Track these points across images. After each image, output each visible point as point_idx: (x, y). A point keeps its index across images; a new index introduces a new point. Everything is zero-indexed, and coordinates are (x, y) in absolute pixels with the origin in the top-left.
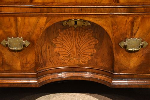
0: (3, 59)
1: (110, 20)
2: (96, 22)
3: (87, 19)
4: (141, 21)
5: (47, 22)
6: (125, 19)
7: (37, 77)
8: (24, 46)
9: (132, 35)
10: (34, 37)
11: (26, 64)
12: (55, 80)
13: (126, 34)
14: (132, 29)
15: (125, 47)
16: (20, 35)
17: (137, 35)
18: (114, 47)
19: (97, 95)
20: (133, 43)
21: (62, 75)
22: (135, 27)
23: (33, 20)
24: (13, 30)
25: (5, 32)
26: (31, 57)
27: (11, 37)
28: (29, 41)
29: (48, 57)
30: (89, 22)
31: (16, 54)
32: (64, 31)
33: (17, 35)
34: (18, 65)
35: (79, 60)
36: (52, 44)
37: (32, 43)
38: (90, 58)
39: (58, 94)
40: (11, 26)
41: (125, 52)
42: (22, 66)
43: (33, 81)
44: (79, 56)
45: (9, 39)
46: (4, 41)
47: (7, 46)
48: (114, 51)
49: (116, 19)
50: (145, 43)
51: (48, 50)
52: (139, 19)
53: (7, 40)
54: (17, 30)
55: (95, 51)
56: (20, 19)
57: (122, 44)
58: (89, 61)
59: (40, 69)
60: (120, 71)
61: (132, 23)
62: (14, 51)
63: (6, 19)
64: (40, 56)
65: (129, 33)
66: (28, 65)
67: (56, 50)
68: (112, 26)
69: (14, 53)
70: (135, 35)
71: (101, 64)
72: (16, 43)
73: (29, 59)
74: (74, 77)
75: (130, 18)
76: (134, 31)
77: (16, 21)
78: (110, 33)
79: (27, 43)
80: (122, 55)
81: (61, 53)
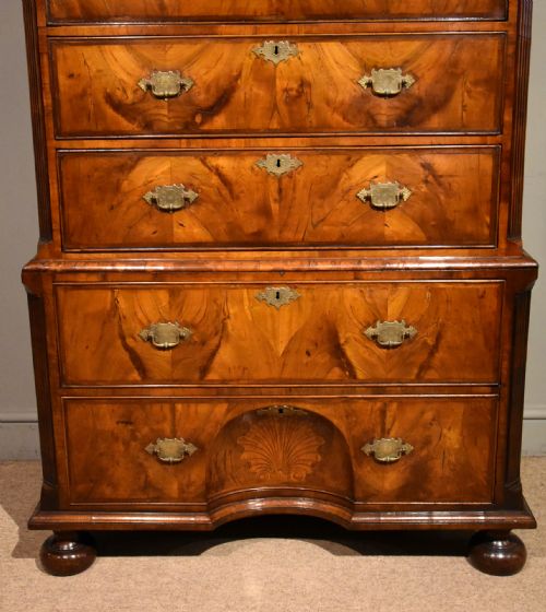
0: (147, 476)
1: (342, 407)
2: (317, 411)
3: (300, 405)
4: (398, 409)
5: (228, 411)
6: (369, 406)
7: (208, 511)
8: (186, 454)
9: (385, 433)
10: (203, 438)
11: (188, 486)
12: (241, 516)
13: (374, 431)
14: (383, 423)
15: (372, 454)
16: (179, 433)
17: (393, 433)
18: (352, 454)
19: (328, 542)
20: (387, 448)
21: (256, 505)
22: (389, 420)
23: (203, 408)
24: (167, 427)
25: (152, 430)
26: (197, 475)
27: (162, 439)
28: (195, 444)
29: (229, 470)
30: (305, 410)
31: (170, 468)
32: (260, 423)
33: (174, 435)
34: (173, 488)
35: (289, 473)
36: (236, 445)
37: (201, 448)
38: (309, 471)
39: (246, 541)
40: (164, 419)
41: (373, 464)
42: (181, 490)
43: (203, 519)
44: (288, 467)
45: (160, 442)
46: (151, 445)
47: (155, 454)
48: (354, 461)
49: (353, 406)
50: (408, 448)
51: (228, 457)
52: (395, 406)
53: (155, 443)
54: (174, 424)
55: (320, 458)
56: (179, 406)
57: (367, 449)
58: (308, 475)
59: (213, 494)
60: (366, 499)
61: (383, 413)
62: (168, 463)
63: (156, 408)
64: (214, 471)
65: (379, 429)
66: (192, 489)
67: (245, 456)
68: (347, 416)
69: (167, 466)
70: (388, 433)
71: (333, 484)
72: (170, 448)
73: (193, 477)
74: (279, 508)
75: (379, 405)
76: (388, 426)
77: (173, 410)
78: (343, 430)
79: (191, 449)
80: (369, 468)
81: (252, 462)
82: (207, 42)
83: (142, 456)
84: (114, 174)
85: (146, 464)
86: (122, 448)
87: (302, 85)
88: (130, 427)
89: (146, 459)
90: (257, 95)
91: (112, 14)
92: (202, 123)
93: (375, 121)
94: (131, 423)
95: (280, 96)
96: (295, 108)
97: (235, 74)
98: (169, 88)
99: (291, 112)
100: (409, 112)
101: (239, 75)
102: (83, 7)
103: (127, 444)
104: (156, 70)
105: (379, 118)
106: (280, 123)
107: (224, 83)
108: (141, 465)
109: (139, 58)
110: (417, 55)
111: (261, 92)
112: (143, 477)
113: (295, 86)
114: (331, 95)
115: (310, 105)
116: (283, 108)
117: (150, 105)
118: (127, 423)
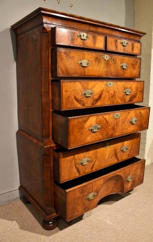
2: (119, 174)
4: (132, 168)
5: (103, 181)
6: (127, 169)
13: (128, 175)
16: (93, 191)
18: (124, 182)
24: (91, 190)
25: (87, 193)
27: (90, 194)
28: (96, 192)
40: (90, 188)
47: (88, 198)
53: (88, 195)
55: (114, 186)
56: (94, 184)
58: (111, 191)
60: (125, 191)
61: (129, 170)
68: (124, 173)
73: (95, 201)
75: (129, 168)
76: (130, 173)
80: (126, 184)
82: (97, 82)
83: (85, 200)
84: (83, 123)
85: (86, 202)
86: (80, 200)
87: (114, 93)
88: (83, 194)
89: (86, 201)
90: (106, 95)
91: (73, 74)
92: (95, 103)
93: (125, 101)
94: (83, 193)
95: (110, 96)
96: (113, 98)
97: (102, 90)
98: (89, 94)
99: (112, 100)
100: (131, 98)
101: (103, 90)
102: (66, 71)
103: (82, 199)
104: (86, 89)
105: (126, 100)
106: (110, 102)
107: (100, 93)
108: (85, 203)
109: (83, 86)
110: (132, 85)
111: (107, 94)
112: (85, 206)
113: (113, 93)
114: (119, 95)
115: (115, 97)
116: (111, 98)
117: (85, 99)
118: (82, 193)
